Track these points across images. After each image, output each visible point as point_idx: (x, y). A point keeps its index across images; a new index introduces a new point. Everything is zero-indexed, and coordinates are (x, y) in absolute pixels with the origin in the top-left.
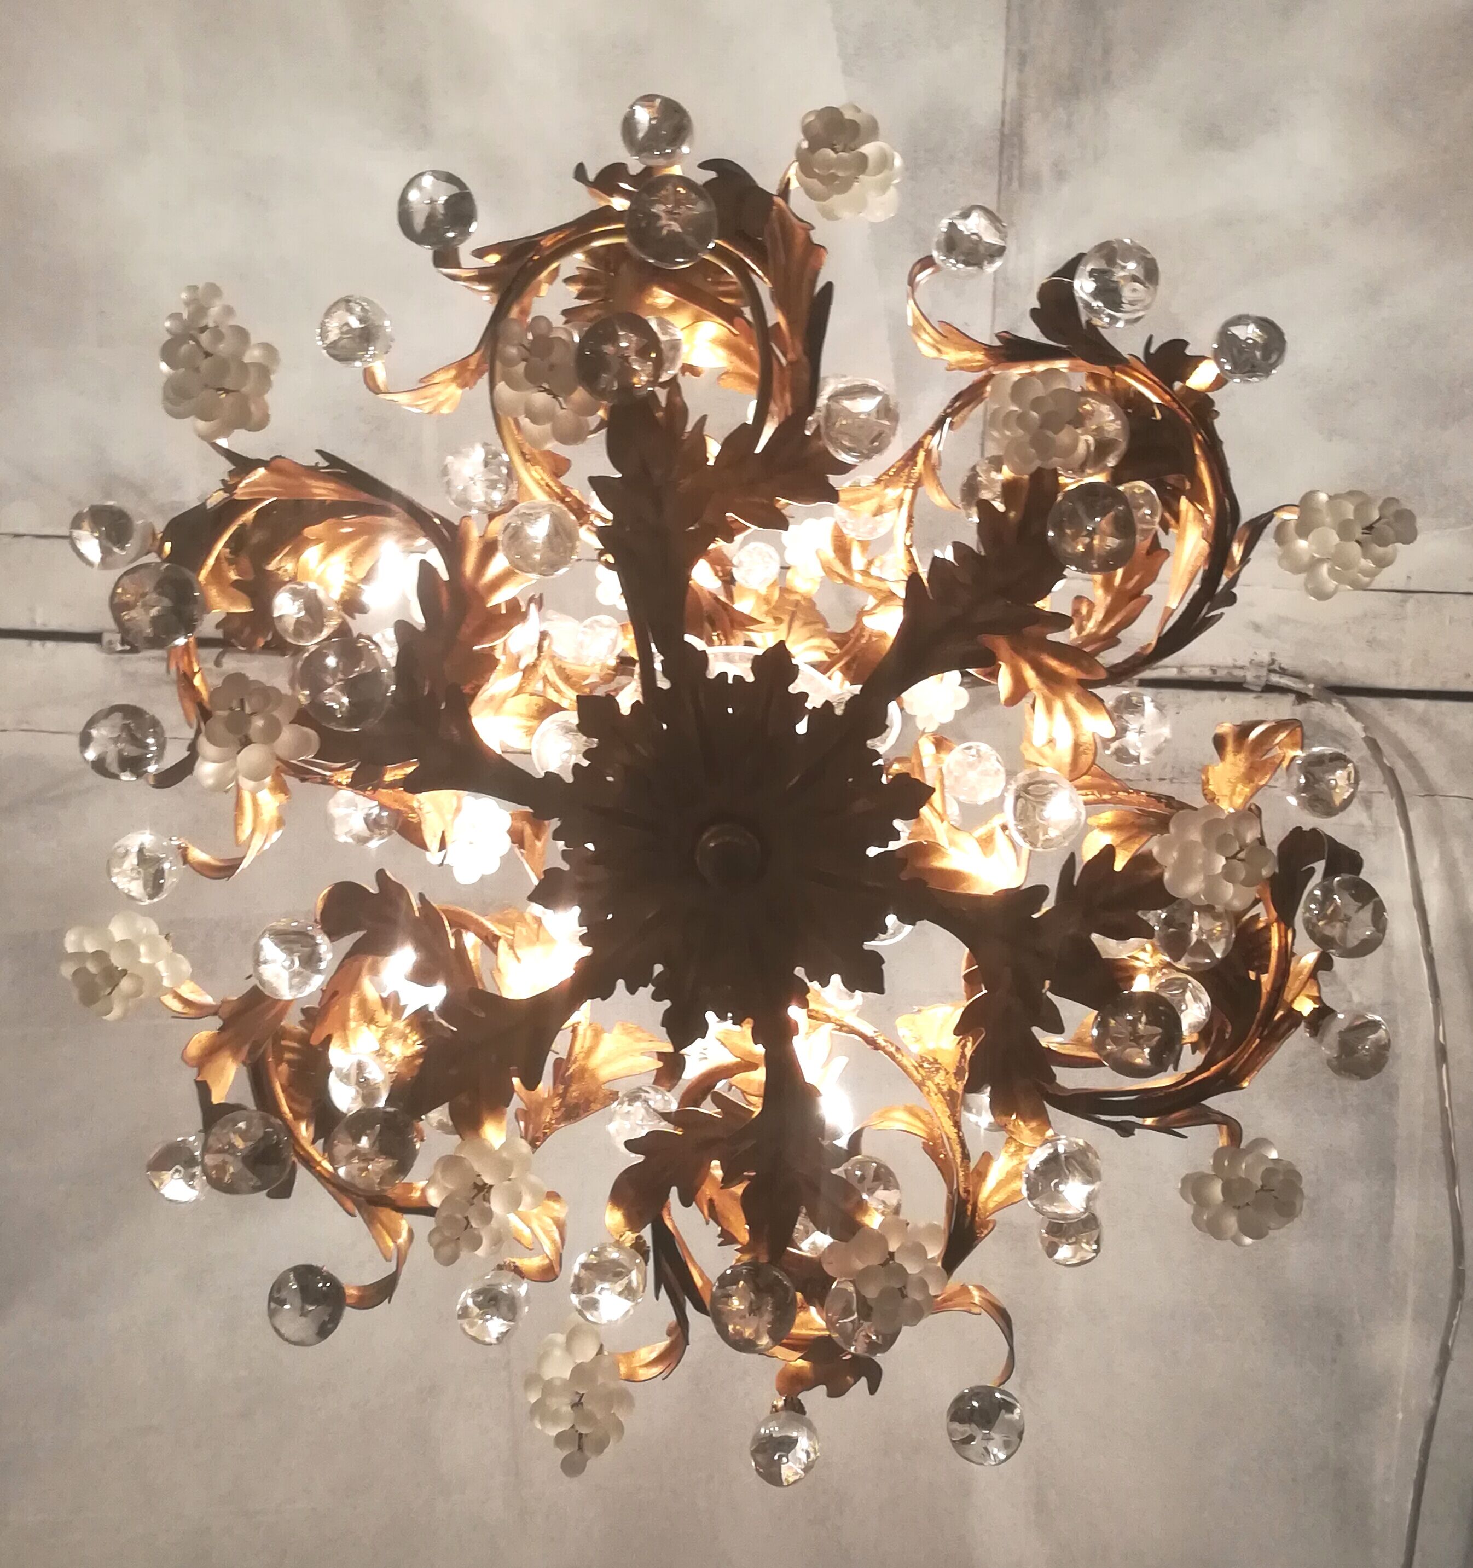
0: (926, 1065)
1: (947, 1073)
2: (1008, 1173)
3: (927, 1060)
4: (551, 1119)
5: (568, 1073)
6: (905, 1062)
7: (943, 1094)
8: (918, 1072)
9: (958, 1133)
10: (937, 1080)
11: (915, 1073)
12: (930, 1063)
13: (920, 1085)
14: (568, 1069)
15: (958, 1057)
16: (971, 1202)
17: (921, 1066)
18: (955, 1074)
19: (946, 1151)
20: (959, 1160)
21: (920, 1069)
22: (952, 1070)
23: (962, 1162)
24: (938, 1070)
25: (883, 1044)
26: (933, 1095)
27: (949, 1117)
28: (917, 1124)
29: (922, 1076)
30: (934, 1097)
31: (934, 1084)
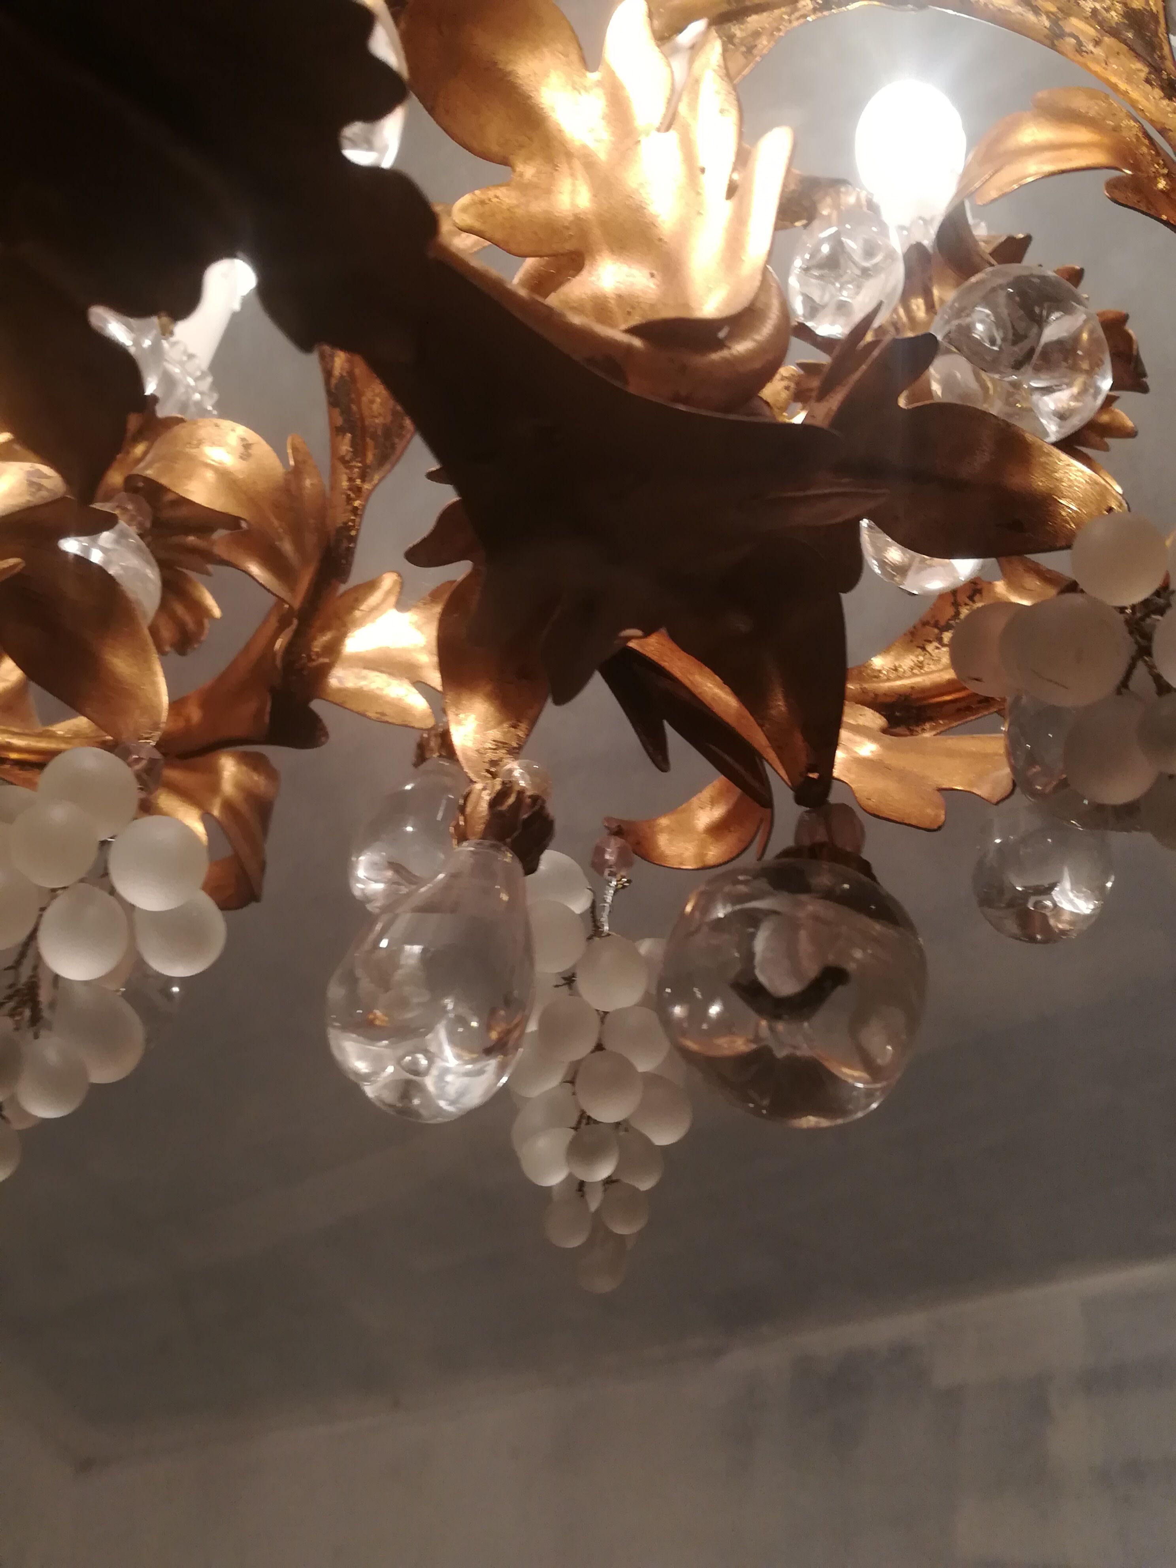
4: (351, 480)
8: (1036, 10)
11: (1029, 17)
13: (1054, 35)
26: (1091, 47)
27: (1148, 81)
28: (1083, 135)
29: (1048, 14)
30: (1098, 51)
31: (1086, 19)
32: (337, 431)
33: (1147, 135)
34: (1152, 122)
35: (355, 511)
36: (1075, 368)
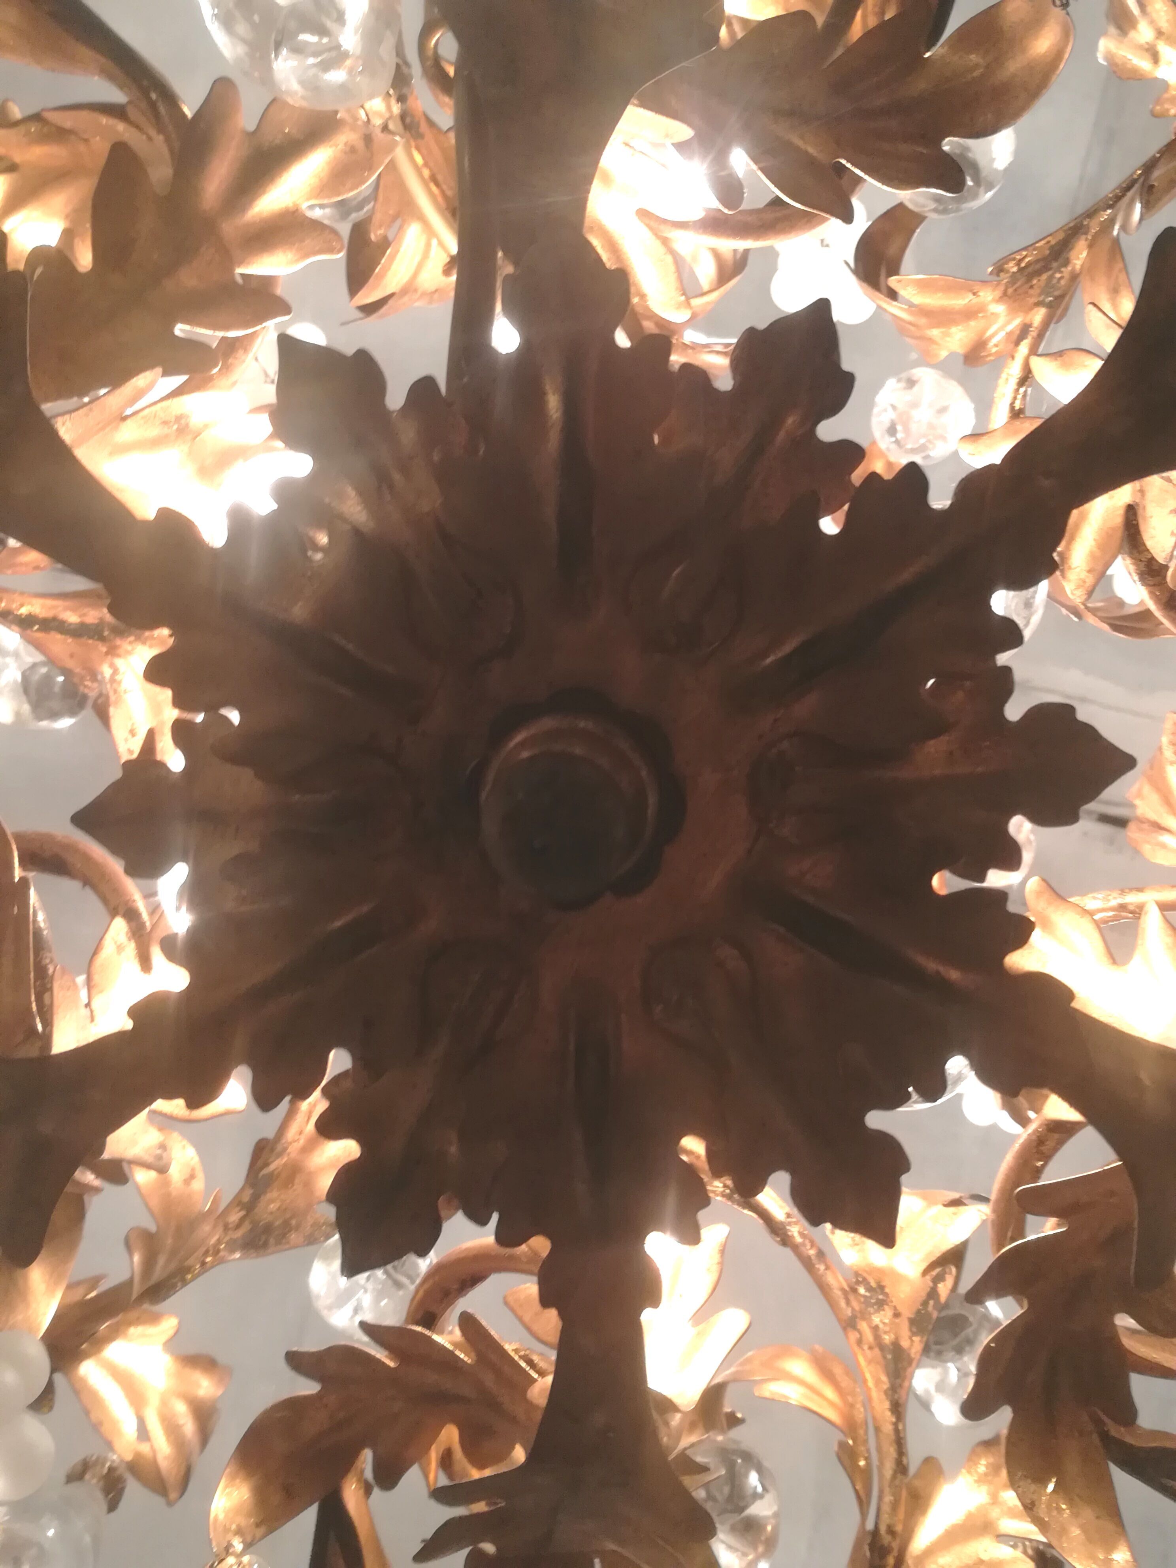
0: (862, 1290)
1: (897, 1315)
2: (970, 1516)
3: (865, 1282)
4: (219, 1242)
5: (265, 1171)
6: (830, 1279)
7: (881, 1347)
8: (848, 1302)
9: (895, 1425)
10: (876, 1319)
11: (843, 1303)
12: (869, 1289)
13: (850, 1324)
14: (267, 1164)
15: (924, 1294)
16: (895, 1553)
17: (854, 1291)
18: (912, 1322)
19: (868, 1451)
20: (888, 1472)
21: (852, 1297)
22: (907, 1313)
23: (894, 1477)
24: (881, 1305)
25: (798, 1239)
26: (866, 1347)
27: (886, 1393)
28: (829, 1392)
29: (853, 1309)
30: (868, 1352)
31: (870, 1327)
32: (237, 1202)
33: (866, 1423)
34: (874, 1419)
35: (203, 1264)
36: (754, 1545)
